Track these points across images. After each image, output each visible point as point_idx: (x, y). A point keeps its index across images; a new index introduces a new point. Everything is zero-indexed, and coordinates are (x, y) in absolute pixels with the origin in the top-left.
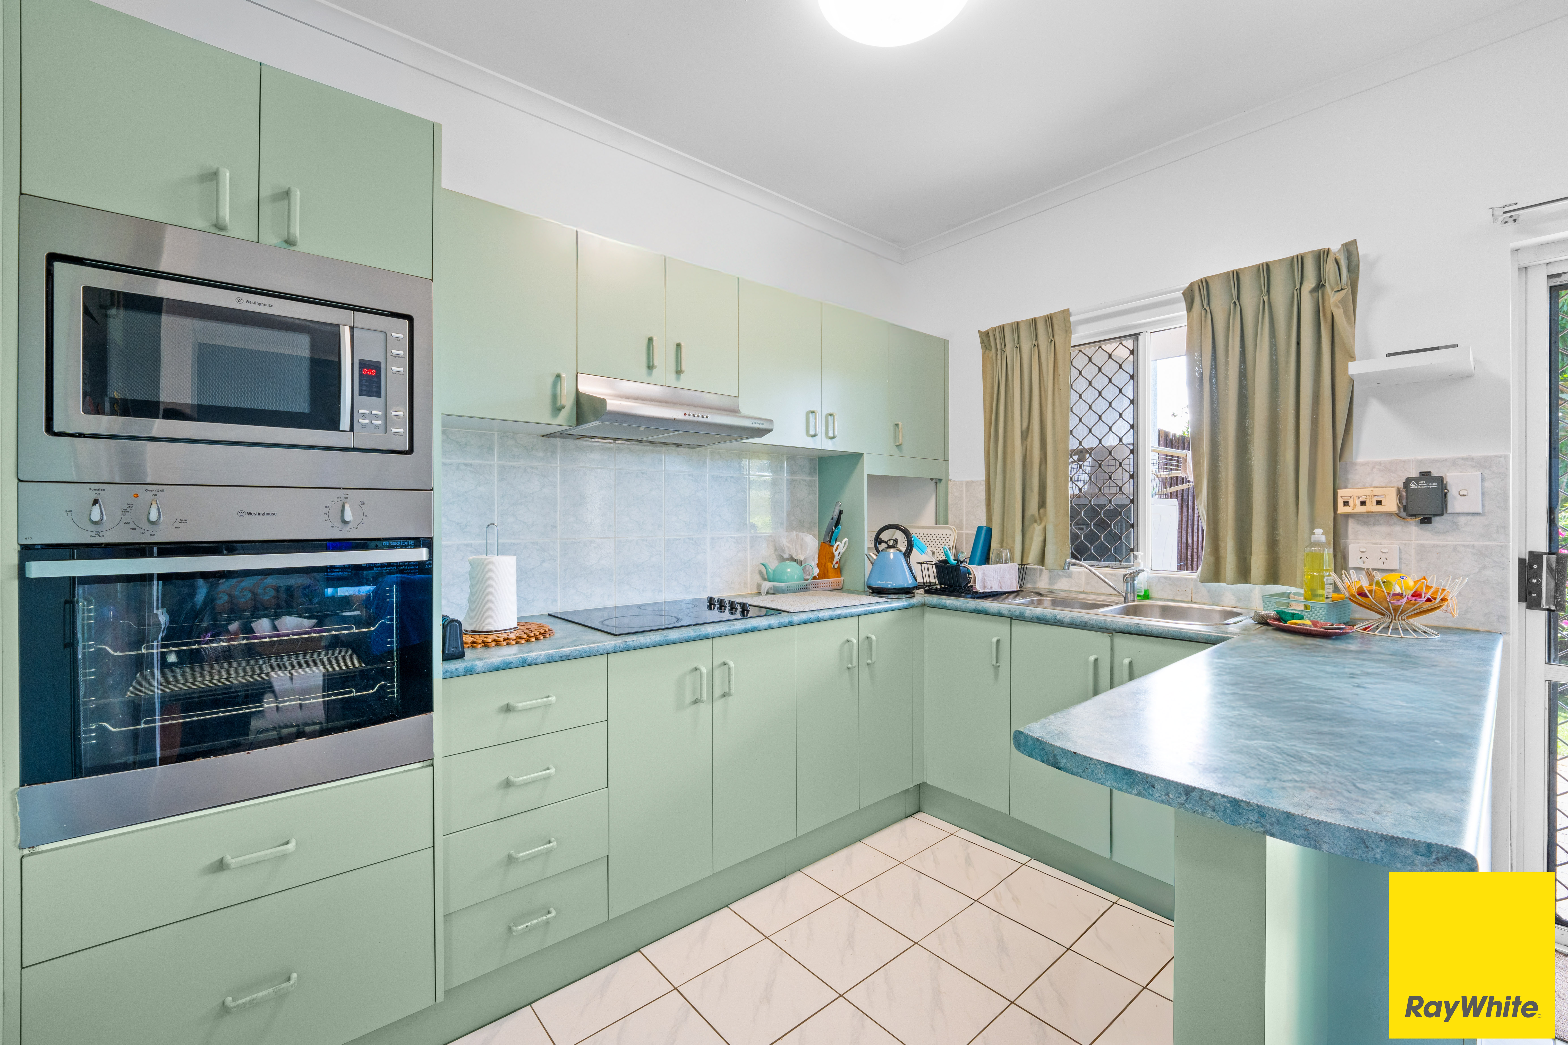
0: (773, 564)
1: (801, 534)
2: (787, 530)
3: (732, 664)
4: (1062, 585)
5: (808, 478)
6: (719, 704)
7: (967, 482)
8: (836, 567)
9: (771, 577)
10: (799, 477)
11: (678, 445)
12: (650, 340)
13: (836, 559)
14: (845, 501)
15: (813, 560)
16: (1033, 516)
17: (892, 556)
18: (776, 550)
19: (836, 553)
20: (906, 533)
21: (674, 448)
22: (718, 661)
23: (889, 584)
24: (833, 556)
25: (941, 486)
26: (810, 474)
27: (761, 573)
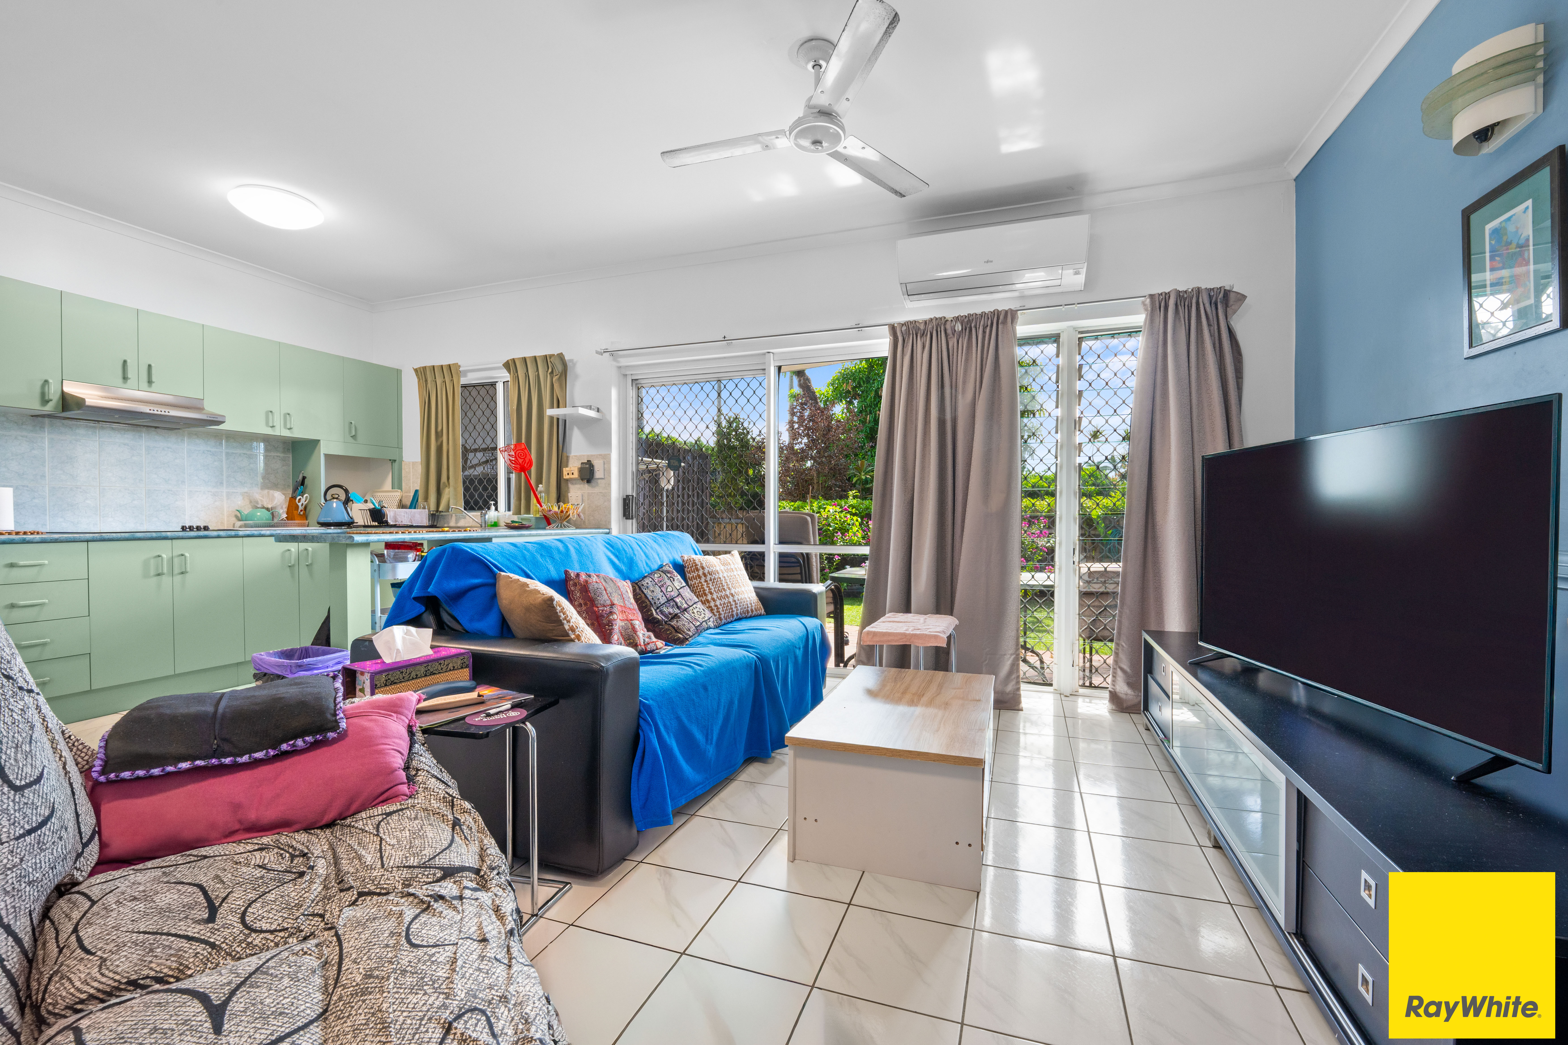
0: (247, 510)
1: (271, 492)
2: (262, 489)
3: (187, 555)
4: (462, 523)
5: (282, 455)
6: (178, 579)
7: (413, 463)
8: (302, 513)
9: (244, 519)
10: (273, 454)
11: (156, 427)
12: (125, 362)
13: (301, 508)
14: (308, 472)
15: (282, 508)
16: (444, 483)
17: (335, 505)
18: (251, 502)
19: (300, 504)
20: (346, 491)
21: (153, 429)
22: (176, 553)
23: (330, 520)
24: (298, 506)
25: (396, 465)
26: (284, 452)
27: (236, 517)
